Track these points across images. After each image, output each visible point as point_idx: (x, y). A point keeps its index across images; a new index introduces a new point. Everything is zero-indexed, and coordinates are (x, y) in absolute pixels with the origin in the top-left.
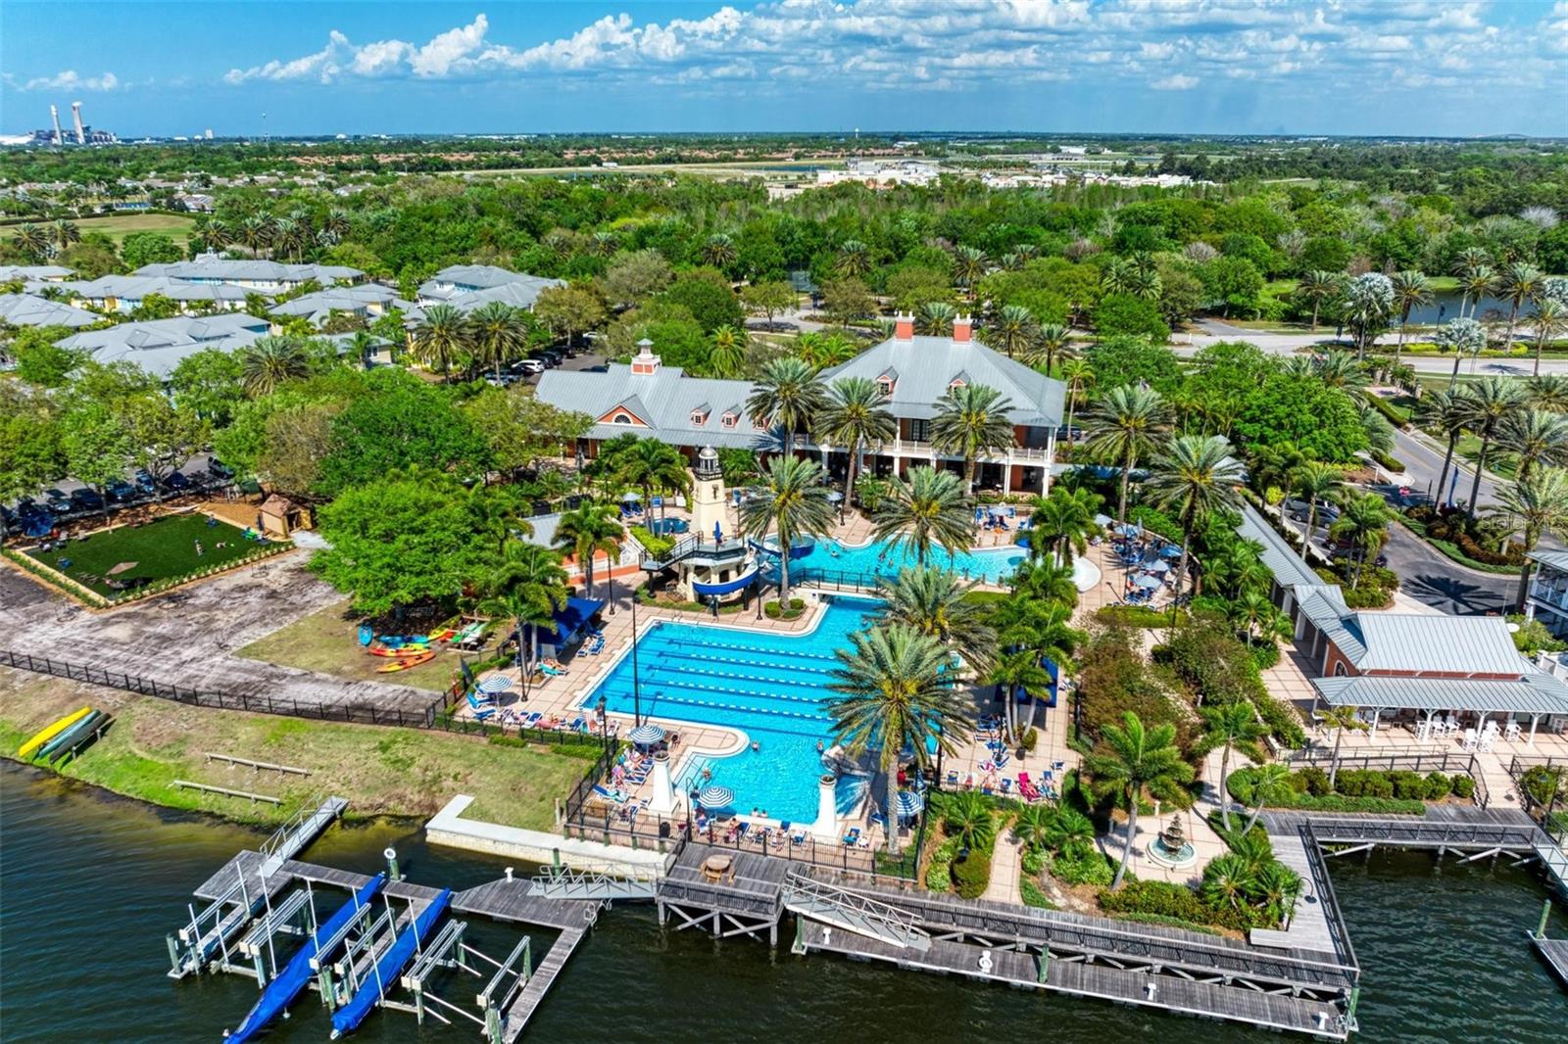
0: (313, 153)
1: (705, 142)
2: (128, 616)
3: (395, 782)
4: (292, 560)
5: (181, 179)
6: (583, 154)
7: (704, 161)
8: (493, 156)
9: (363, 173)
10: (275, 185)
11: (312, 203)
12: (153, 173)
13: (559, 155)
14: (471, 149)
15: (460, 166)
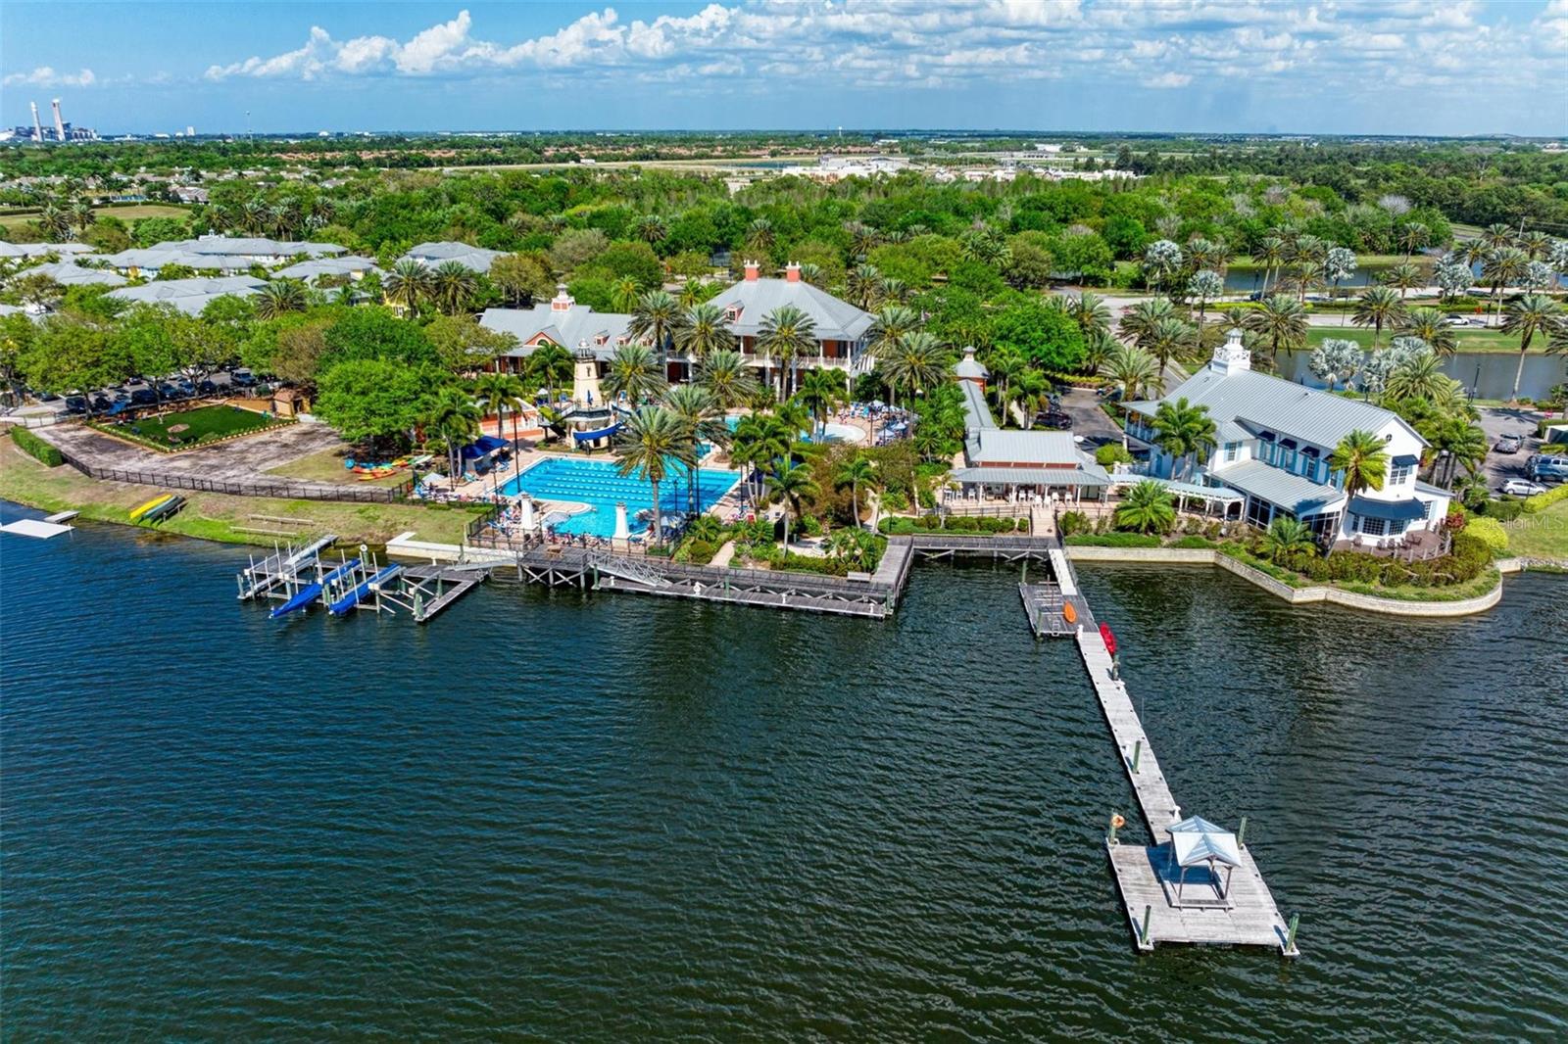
0: (295, 150)
1: (686, 139)
2: (186, 456)
3: (368, 527)
4: (297, 429)
5: (173, 174)
6: (565, 151)
7: (682, 158)
8: (475, 153)
9: (347, 168)
10: (262, 179)
11: (300, 193)
12: (143, 169)
13: (539, 152)
14: (453, 146)
15: (440, 163)
